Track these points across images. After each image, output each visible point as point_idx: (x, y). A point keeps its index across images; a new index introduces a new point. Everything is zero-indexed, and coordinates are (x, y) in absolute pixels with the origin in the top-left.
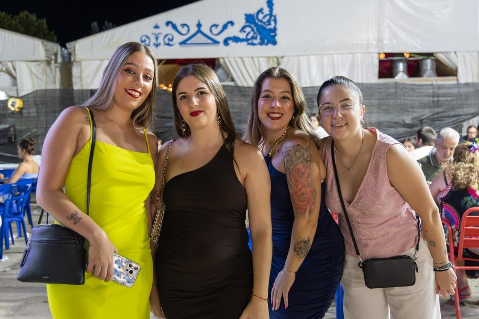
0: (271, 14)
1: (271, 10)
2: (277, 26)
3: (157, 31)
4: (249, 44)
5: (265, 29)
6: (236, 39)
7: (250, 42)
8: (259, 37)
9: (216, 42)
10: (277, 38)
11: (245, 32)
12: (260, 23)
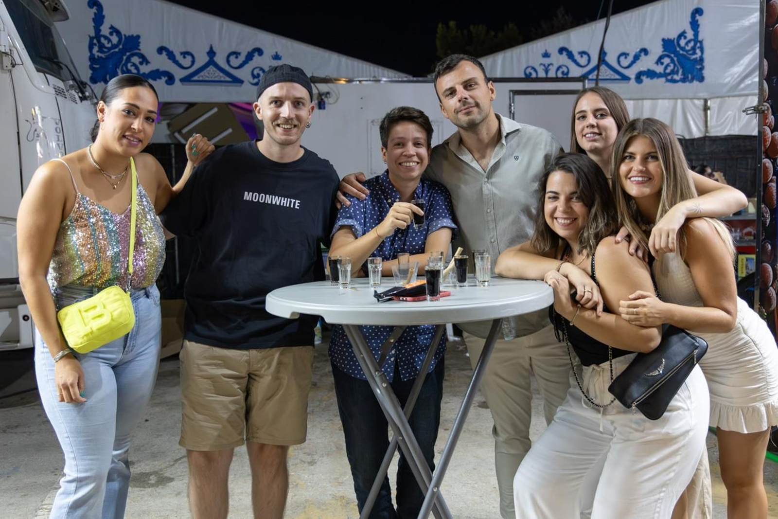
0: (696, 39)
1: (696, 34)
2: (705, 56)
3: (546, 61)
4: (668, 81)
5: (689, 59)
6: (651, 74)
7: (669, 77)
8: (680, 71)
9: (625, 78)
10: (706, 72)
11: (662, 64)
12: (681, 52)
